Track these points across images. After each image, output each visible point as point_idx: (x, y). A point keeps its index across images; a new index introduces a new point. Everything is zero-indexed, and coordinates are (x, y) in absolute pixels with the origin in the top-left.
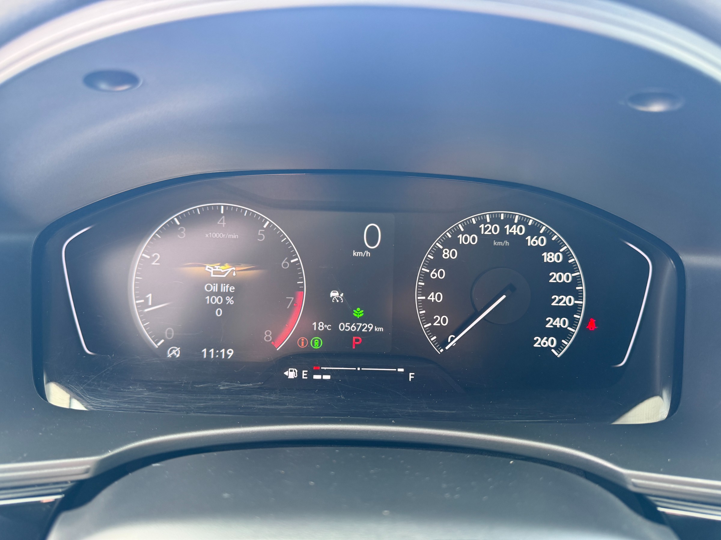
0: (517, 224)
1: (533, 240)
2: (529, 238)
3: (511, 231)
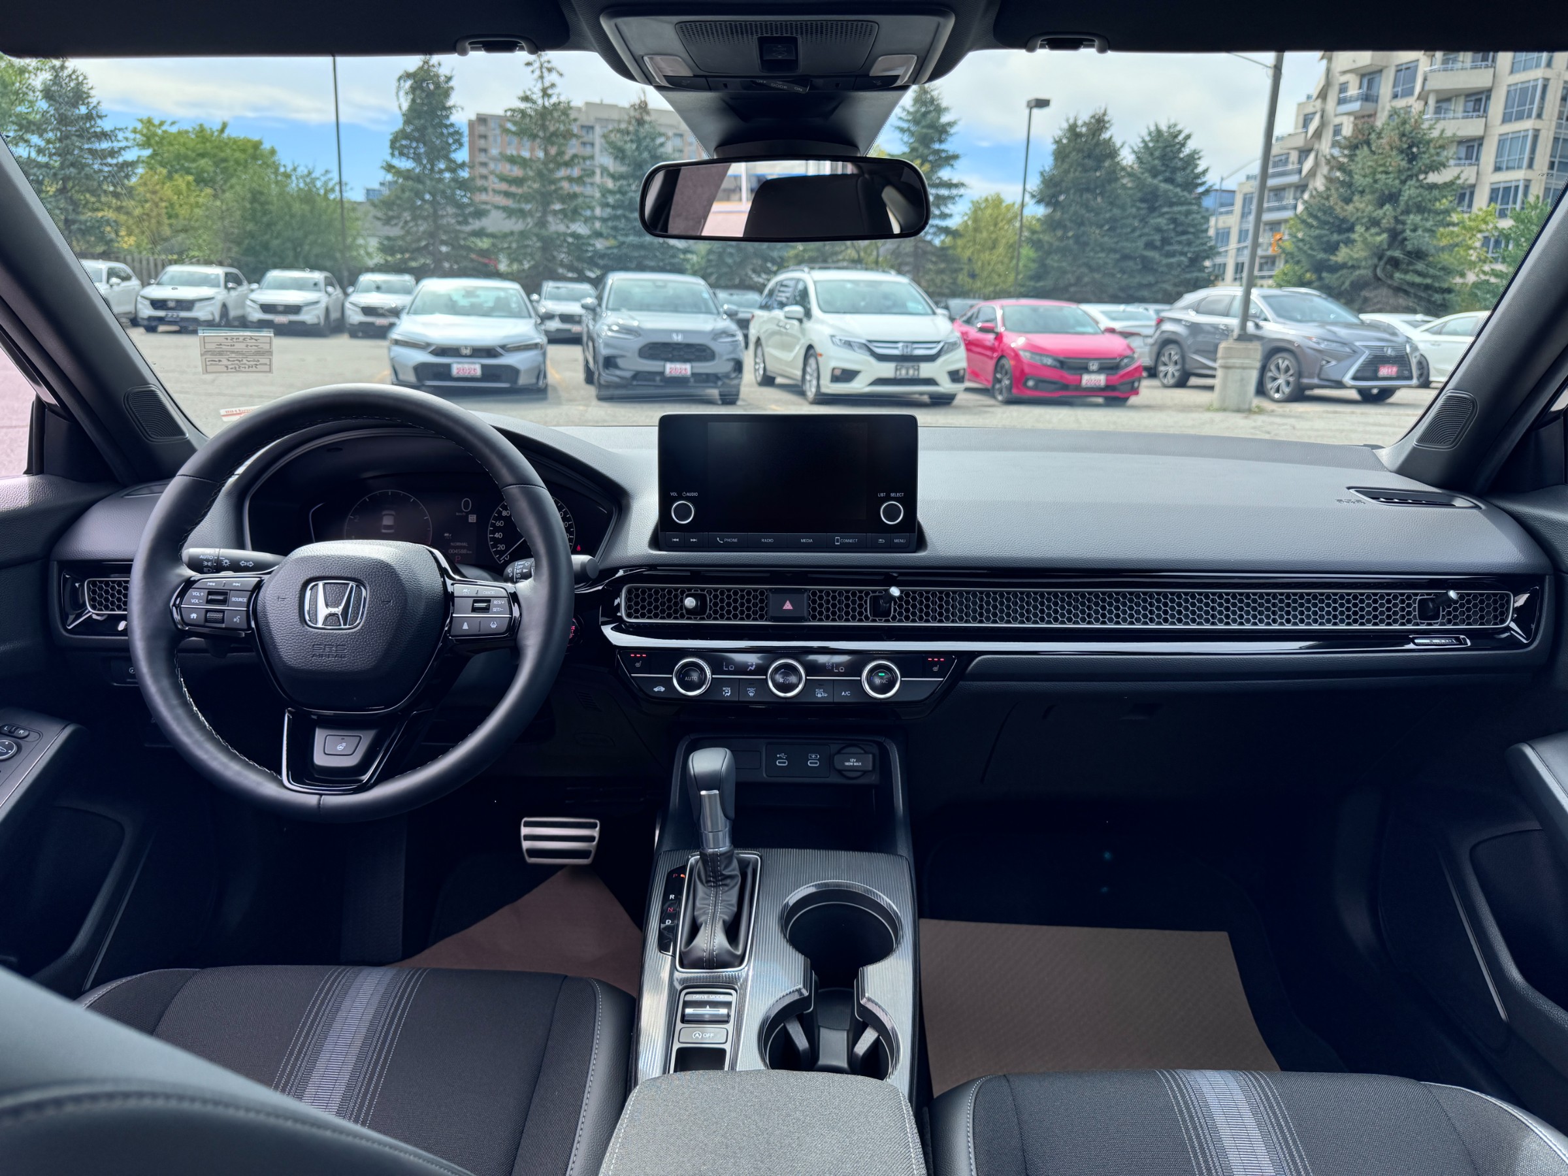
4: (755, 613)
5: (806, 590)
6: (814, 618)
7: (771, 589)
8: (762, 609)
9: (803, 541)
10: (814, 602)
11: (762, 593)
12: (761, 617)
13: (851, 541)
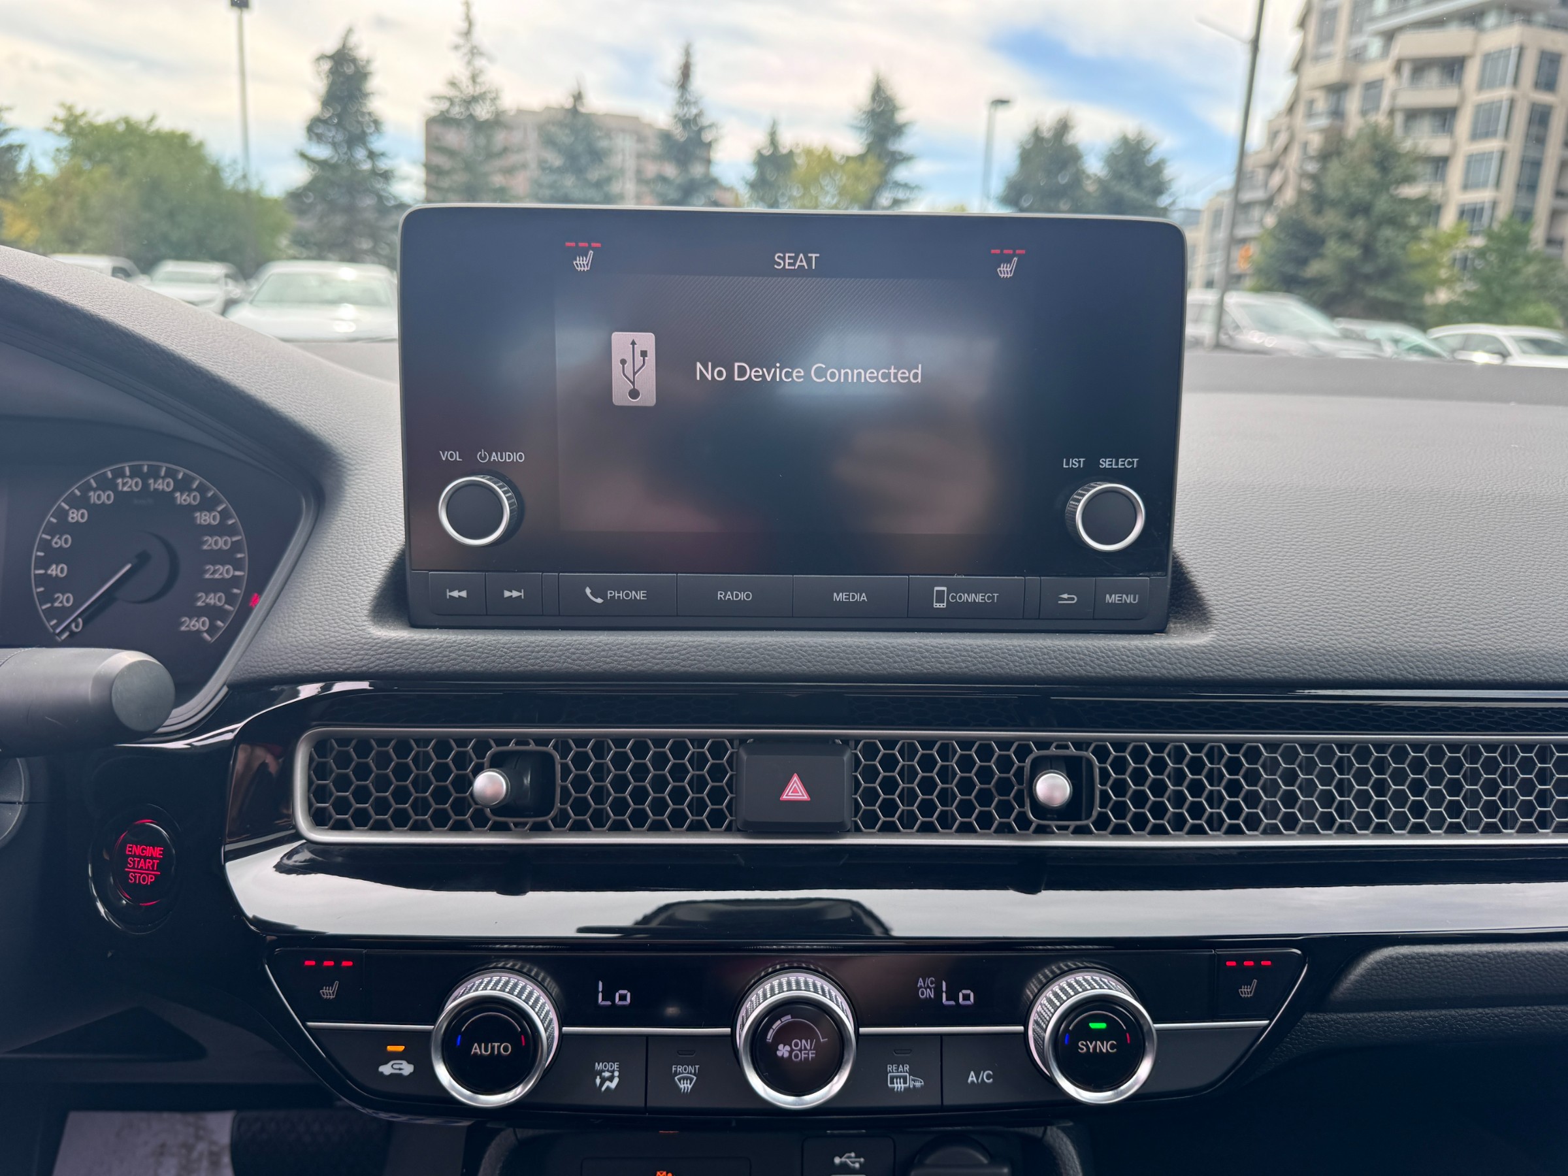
0: (163, 478)
1: (184, 497)
2: (178, 494)
3: (156, 486)
4: (698, 807)
5: (846, 740)
6: (870, 821)
7: (743, 739)
8: (717, 795)
9: (840, 597)
10: (871, 774)
11: (718, 748)
12: (717, 821)
13: (979, 598)
